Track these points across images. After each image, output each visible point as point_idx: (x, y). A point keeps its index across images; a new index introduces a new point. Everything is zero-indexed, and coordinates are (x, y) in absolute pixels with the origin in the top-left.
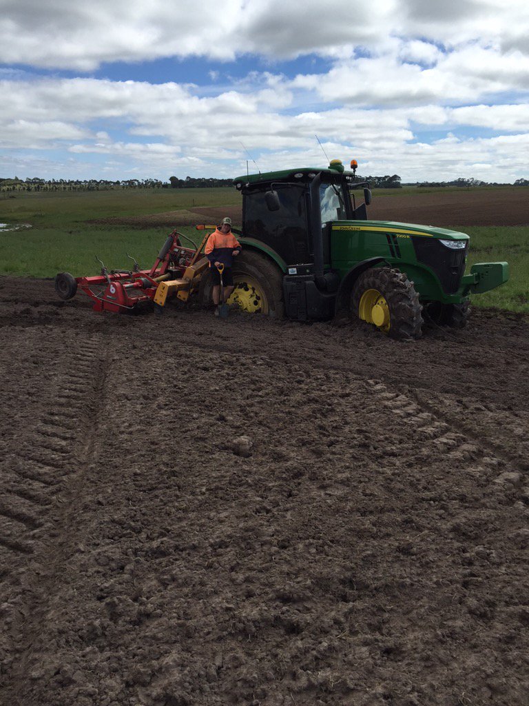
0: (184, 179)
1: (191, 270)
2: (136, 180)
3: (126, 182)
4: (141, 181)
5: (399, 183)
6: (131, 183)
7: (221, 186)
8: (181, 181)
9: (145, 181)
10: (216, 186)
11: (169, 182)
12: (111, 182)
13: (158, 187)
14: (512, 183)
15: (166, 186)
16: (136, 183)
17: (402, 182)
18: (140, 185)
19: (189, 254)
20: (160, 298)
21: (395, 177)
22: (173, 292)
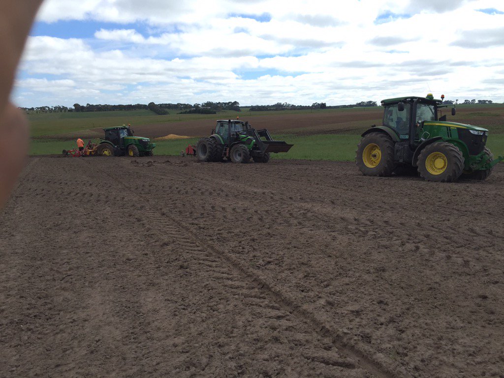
0: (85, 105)
1: (94, 148)
2: (47, 107)
3: (38, 108)
4: (51, 107)
5: (238, 106)
6: (43, 109)
7: (114, 110)
8: (83, 107)
9: (55, 107)
10: (110, 110)
11: (74, 108)
12: (26, 108)
13: (65, 111)
14: (311, 106)
15: (71, 110)
16: (47, 109)
17: (240, 106)
18: (50, 110)
19: (94, 145)
20: (88, 154)
21: (236, 103)
22: (90, 152)
